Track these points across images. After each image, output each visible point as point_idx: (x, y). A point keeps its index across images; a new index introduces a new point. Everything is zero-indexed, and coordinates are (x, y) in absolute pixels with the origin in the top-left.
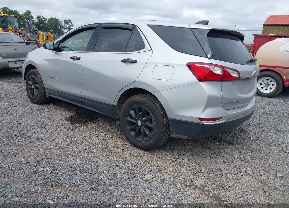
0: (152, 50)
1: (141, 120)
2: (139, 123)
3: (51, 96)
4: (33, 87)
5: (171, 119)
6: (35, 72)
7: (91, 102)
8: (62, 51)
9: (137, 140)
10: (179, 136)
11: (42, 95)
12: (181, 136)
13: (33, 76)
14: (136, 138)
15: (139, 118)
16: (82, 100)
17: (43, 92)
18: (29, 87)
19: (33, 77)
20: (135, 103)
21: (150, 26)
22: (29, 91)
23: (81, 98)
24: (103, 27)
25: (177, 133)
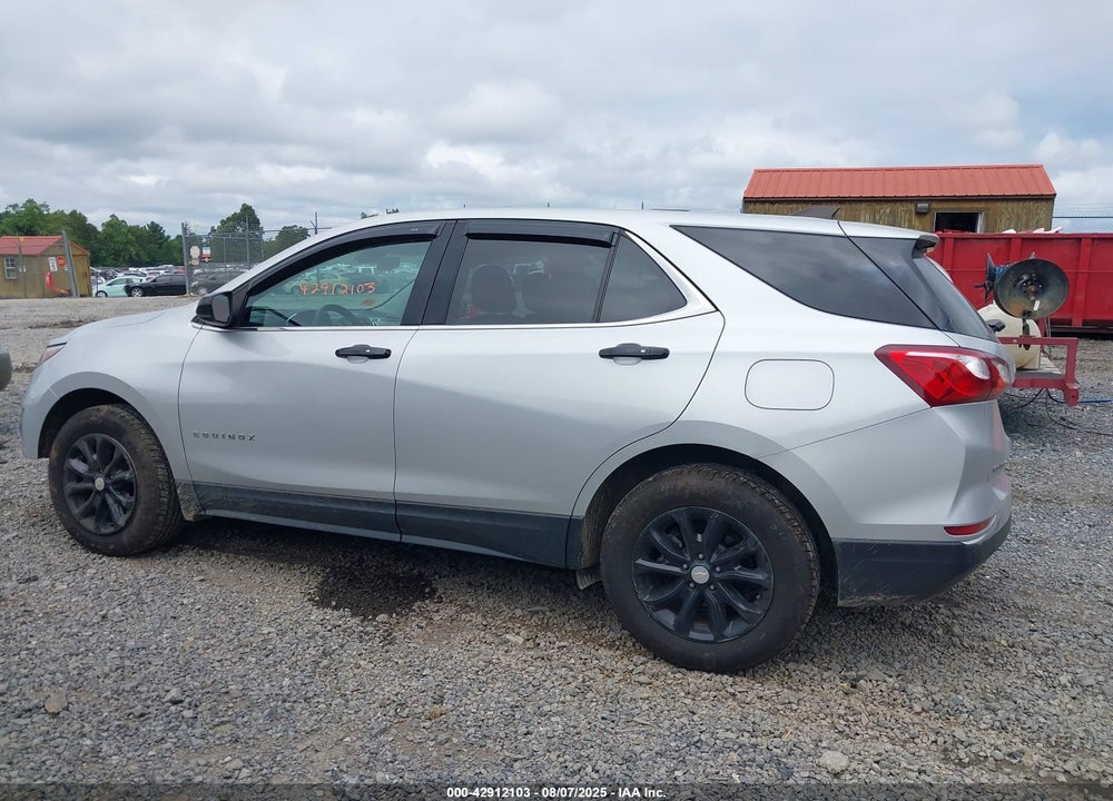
0: (717, 310)
1: (708, 562)
2: (700, 574)
3: (210, 513)
4: (100, 483)
5: (845, 544)
6: (113, 419)
7: (454, 518)
8: (259, 328)
9: (692, 640)
10: (872, 598)
11: (159, 515)
12: (879, 599)
13: (99, 437)
14: (688, 633)
15: (695, 557)
16: (400, 513)
17: (163, 503)
18: (71, 486)
19: (104, 441)
20: (676, 499)
21: (682, 230)
22: (71, 503)
23: (396, 505)
24: (471, 236)
25: (864, 590)
